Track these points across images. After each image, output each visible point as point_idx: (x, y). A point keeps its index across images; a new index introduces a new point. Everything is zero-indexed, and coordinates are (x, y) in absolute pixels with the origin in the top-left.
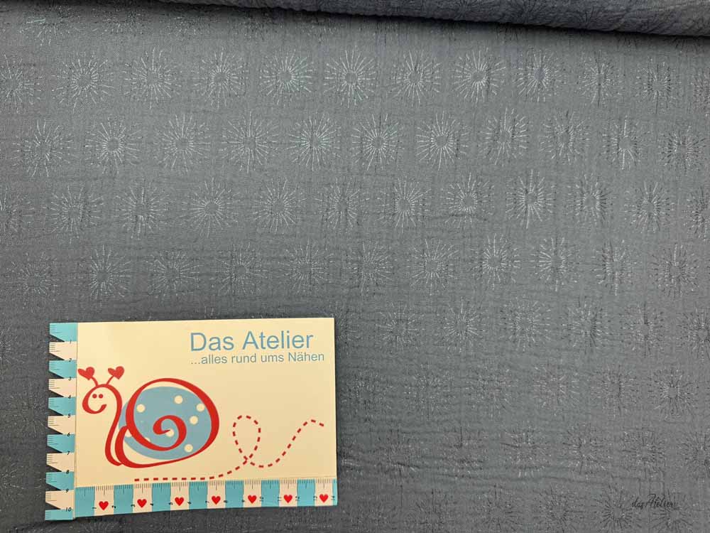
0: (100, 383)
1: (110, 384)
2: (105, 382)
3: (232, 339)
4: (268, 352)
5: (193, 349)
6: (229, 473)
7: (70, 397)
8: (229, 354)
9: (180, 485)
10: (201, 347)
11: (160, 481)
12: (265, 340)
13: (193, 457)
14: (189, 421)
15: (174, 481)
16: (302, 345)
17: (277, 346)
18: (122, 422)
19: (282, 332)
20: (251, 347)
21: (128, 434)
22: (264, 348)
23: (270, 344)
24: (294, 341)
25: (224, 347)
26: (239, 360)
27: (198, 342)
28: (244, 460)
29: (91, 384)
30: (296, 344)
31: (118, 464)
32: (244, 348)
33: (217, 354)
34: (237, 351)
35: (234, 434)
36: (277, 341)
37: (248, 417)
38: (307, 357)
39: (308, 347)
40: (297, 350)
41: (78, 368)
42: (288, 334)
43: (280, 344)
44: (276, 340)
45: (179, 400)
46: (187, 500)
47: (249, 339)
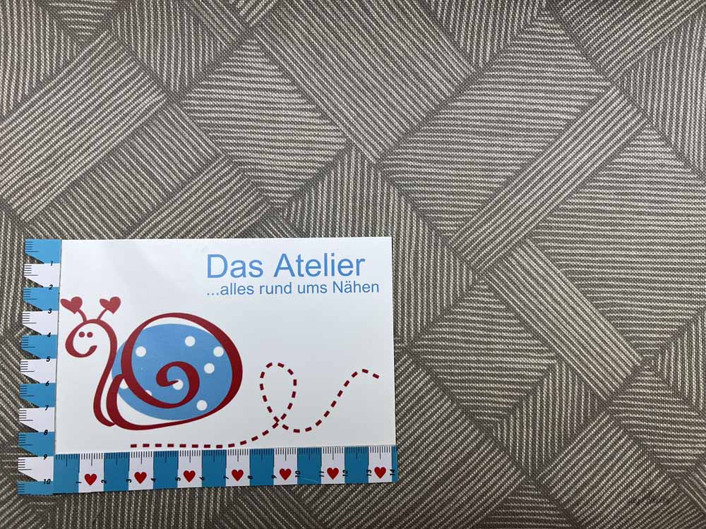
0: (88, 319)
1: (102, 319)
2: (96, 318)
3: (261, 264)
4: (307, 280)
5: (210, 276)
6: (255, 439)
7: (49, 335)
8: (256, 283)
9: (190, 454)
10: (220, 274)
11: (164, 448)
12: (303, 265)
13: (206, 418)
14: (204, 371)
15: (182, 449)
16: (351, 272)
17: (319, 272)
18: (117, 369)
19: (326, 255)
20: (284, 274)
21: (124, 385)
22: (303, 276)
23: (310, 270)
24: (340, 267)
25: (251, 273)
26: (269, 292)
27: (217, 266)
28: (275, 422)
29: (78, 319)
30: (344, 271)
31: (109, 424)
32: (276, 275)
33: (241, 282)
34: (268, 279)
35: (262, 387)
36: (319, 267)
37: (281, 365)
38: (357, 287)
39: (358, 274)
40: (344, 279)
41: (61, 298)
42: (333, 258)
43: (322, 270)
44: (317, 265)
45: (190, 341)
46: (199, 474)
47: (283, 264)
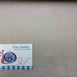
5: (13, 48)
6: (18, 65)
11: (9, 66)
13: (13, 63)
19: (25, 46)
21: (4, 59)
28: (20, 63)
30: (27, 48)
31: (3, 63)
34: (19, 48)
35: (19, 60)
37: (21, 57)
46: (12, 68)
47: (21, 47)
